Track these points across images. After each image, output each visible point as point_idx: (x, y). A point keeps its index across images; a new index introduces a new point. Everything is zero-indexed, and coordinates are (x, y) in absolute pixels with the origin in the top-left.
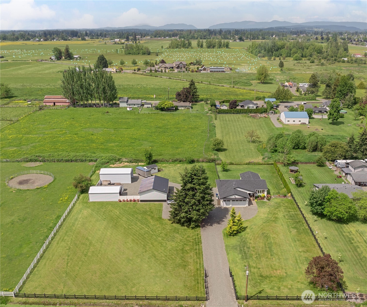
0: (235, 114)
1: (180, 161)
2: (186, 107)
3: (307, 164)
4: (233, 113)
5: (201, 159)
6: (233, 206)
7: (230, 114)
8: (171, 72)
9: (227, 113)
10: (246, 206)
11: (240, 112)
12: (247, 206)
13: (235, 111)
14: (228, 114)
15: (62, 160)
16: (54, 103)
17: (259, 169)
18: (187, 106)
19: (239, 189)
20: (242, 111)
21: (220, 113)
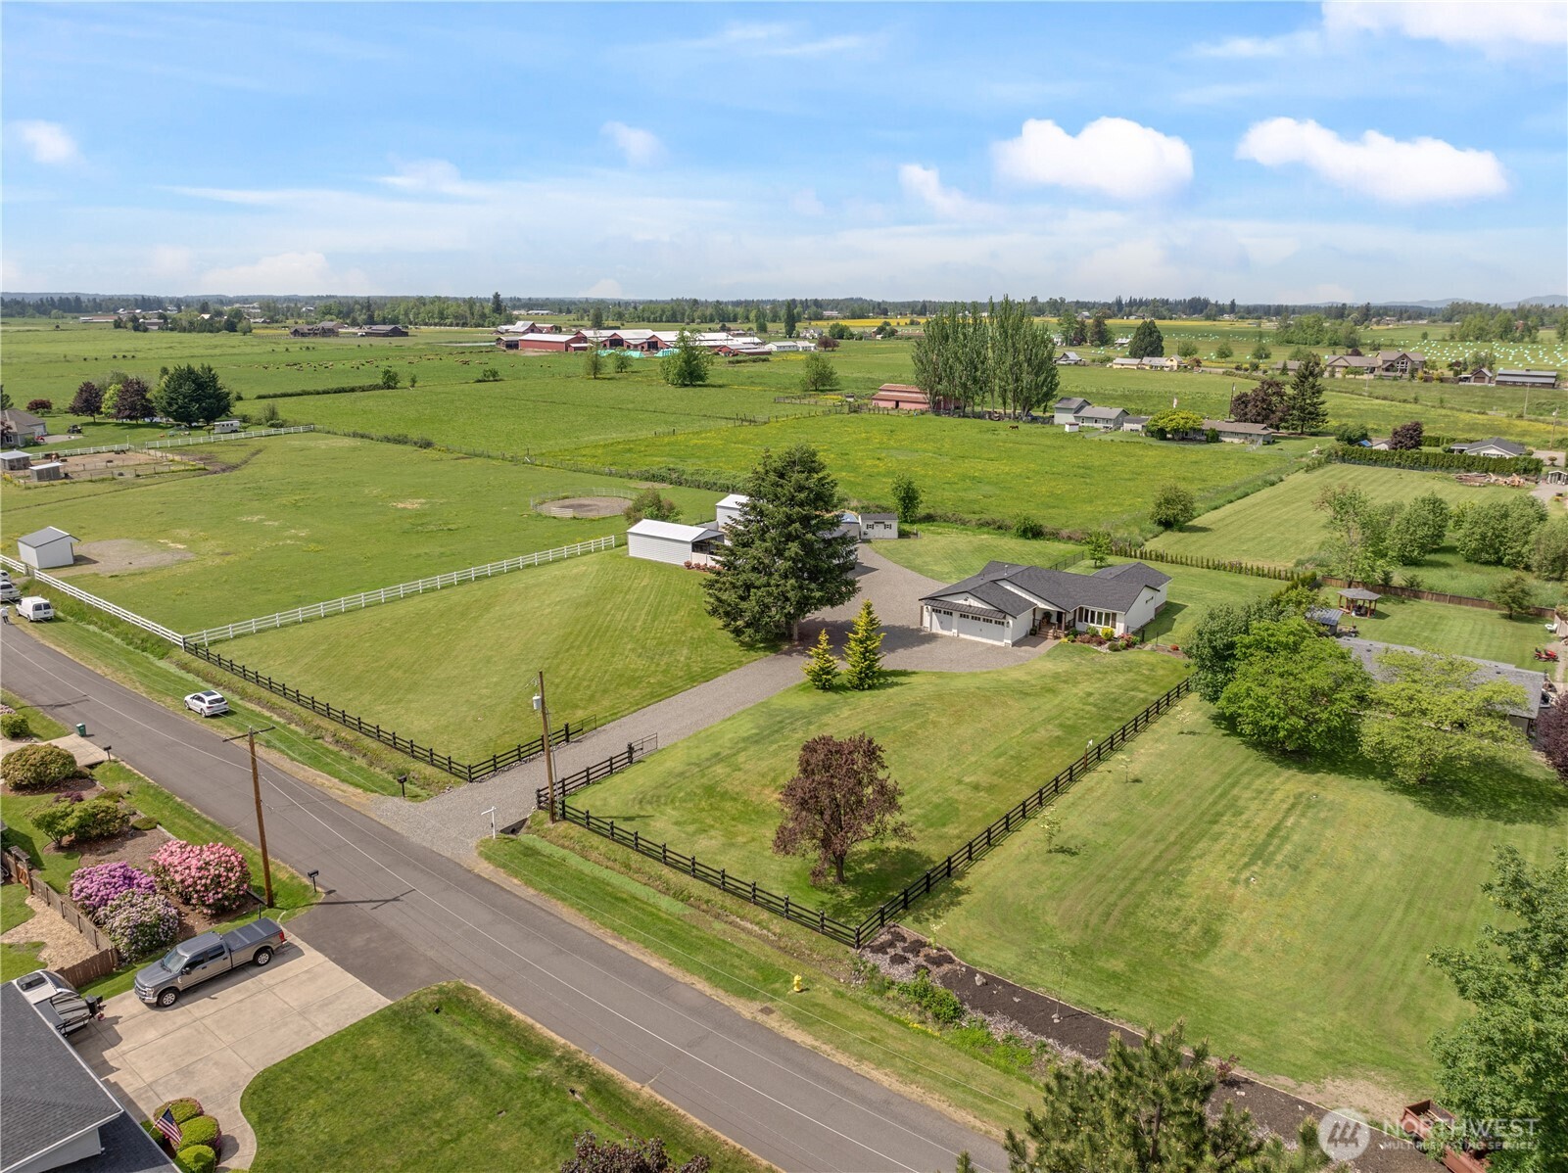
0: (1404, 467)
1: (1000, 528)
2: (1249, 438)
3: (1460, 603)
4: (1398, 465)
5: (1065, 532)
6: (962, 636)
7: (1387, 466)
8: (1352, 376)
9: (1376, 461)
10: (1002, 644)
11: (1426, 463)
12: (1006, 646)
13: (1404, 457)
14: (1377, 468)
15: (715, 484)
16: (897, 403)
17: (1237, 584)
18: (1251, 435)
19: (1008, 588)
20: (1432, 461)
21: (1349, 461)
